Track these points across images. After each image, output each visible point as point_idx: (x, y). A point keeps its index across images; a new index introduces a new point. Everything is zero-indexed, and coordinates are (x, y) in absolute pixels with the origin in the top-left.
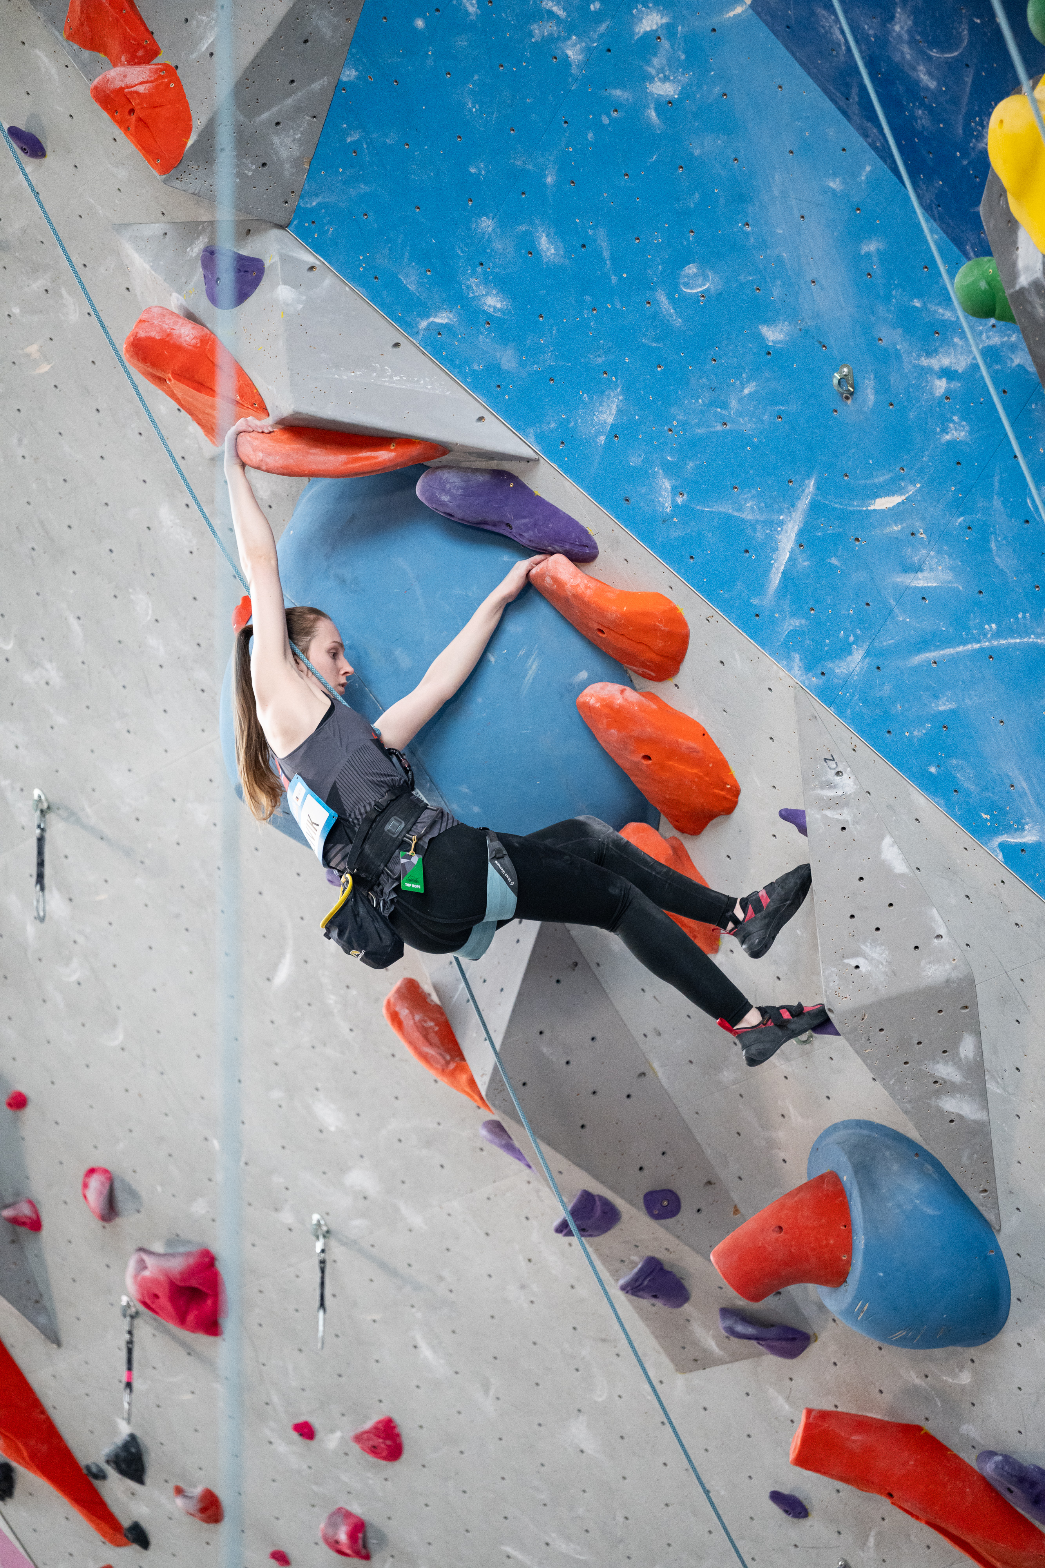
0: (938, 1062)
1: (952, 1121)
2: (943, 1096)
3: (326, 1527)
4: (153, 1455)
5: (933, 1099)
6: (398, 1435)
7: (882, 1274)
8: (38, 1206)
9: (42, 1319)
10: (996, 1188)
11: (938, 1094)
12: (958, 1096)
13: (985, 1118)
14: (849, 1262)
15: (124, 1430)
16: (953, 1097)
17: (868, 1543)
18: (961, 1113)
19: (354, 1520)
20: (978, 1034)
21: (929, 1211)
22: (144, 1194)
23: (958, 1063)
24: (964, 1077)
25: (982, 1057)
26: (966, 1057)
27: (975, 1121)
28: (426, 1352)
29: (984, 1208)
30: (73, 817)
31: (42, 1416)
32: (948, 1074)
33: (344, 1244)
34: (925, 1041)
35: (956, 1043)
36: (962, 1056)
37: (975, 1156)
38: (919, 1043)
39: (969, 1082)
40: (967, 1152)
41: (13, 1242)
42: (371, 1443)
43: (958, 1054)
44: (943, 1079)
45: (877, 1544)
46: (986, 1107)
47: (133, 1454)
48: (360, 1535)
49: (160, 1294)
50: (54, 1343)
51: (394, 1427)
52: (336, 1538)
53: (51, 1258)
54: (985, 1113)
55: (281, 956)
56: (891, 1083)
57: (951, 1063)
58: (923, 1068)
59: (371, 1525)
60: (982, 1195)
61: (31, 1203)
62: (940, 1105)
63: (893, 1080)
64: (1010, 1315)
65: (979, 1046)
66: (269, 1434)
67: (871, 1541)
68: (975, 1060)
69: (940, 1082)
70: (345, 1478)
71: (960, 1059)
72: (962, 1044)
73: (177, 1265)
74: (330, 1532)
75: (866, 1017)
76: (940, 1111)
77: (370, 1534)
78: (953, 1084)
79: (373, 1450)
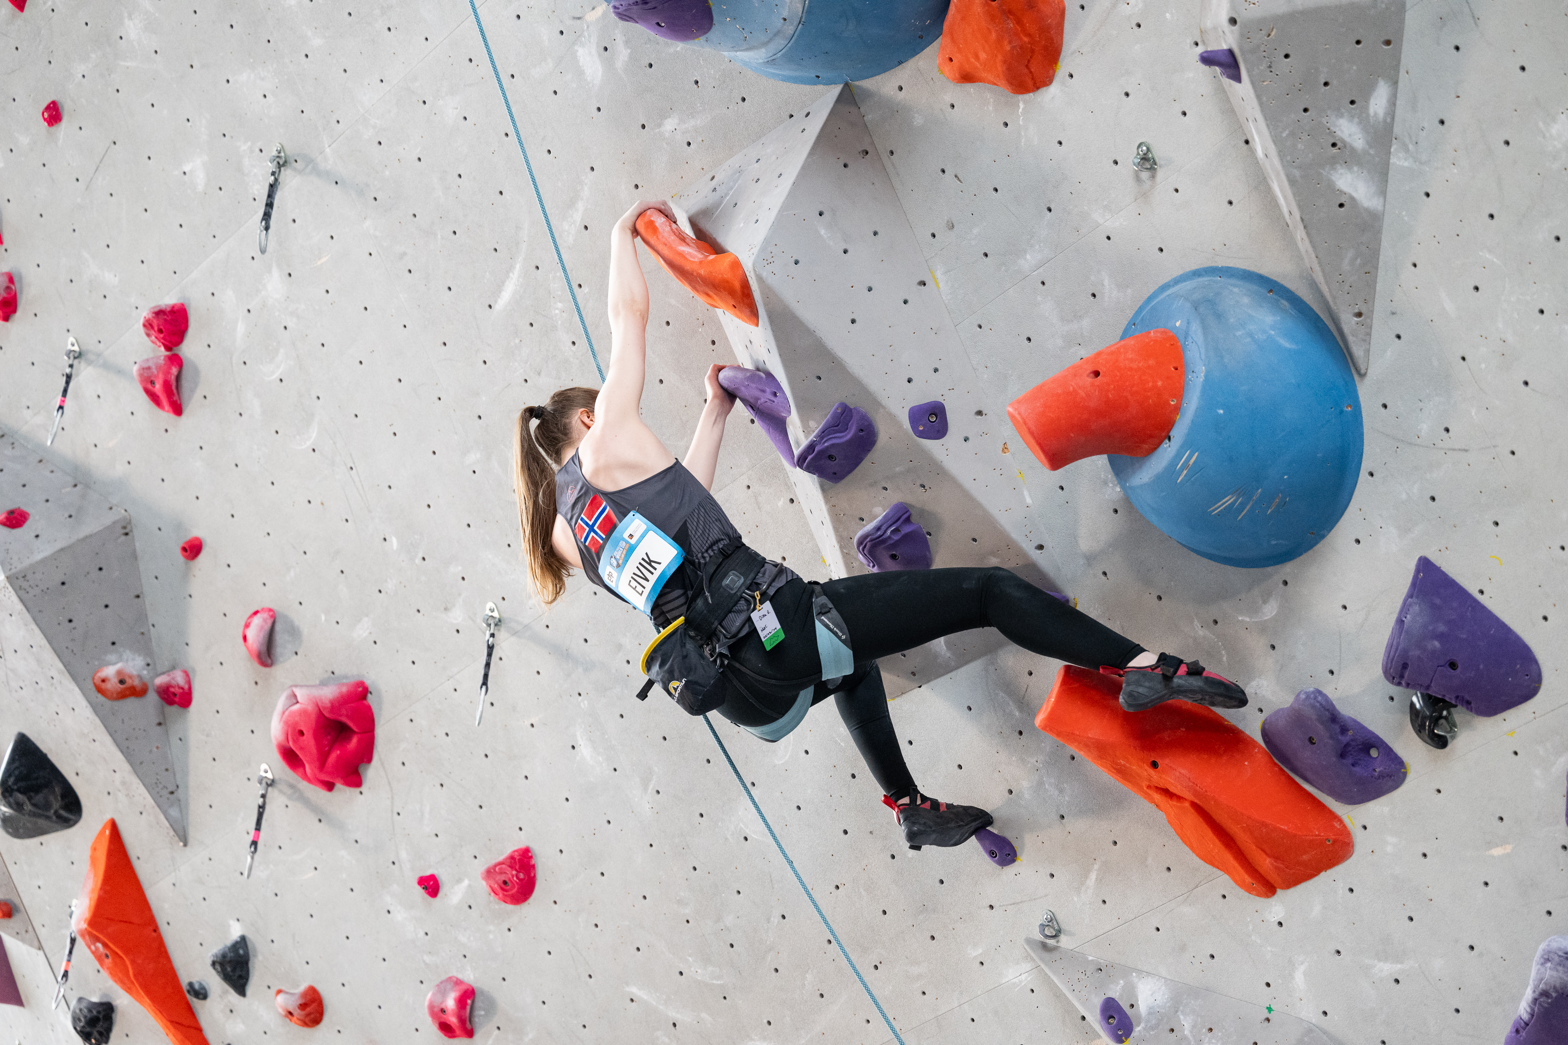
0: (1342, 116)
1: (1341, 205)
2: (1338, 167)
3: (434, 994)
4: (260, 958)
5: (1327, 168)
6: (533, 866)
7: (1221, 412)
8: (191, 677)
9: (174, 812)
10: (1372, 311)
11: (1333, 162)
12: (1355, 169)
13: (1380, 208)
14: (1177, 409)
15: (235, 932)
16: (1350, 169)
17: (1088, 882)
18: (1355, 195)
19: (464, 988)
20: (1395, 83)
21: (1286, 344)
22: (305, 630)
23: (1364, 121)
24: (1368, 143)
25: (1393, 118)
26: (1376, 114)
27: (1367, 210)
28: (585, 750)
29: (1354, 339)
30: (311, 166)
31: (154, 934)
32: (1350, 135)
33: (515, 633)
34: (1334, 82)
35: (1368, 90)
36: (1371, 111)
37: (1359, 261)
38: (1326, 84)
39: (1372, 152)
40: (1350, 254)
41: (160, 724)
42: (503, 877)
43: (1366, 108)
44: (1343, 141)
45: (1099, 880)
46: (1383, 192)
47: (240, 956)
48: (469, 1002)
49: (305, 732)
50: (181, 841)
51: (531, 857)
52: (443, 1006)
53: (195, 737)
54: (1381, 200)
55: (511, 268)
56: (1284, 135)
57: (1356, 120)
58: (1324, 120)
59: (482, 992)
60: (1356, 319)
61: (186, 674)
62: (1333, 178)
63: (1287, 132)
64: (1353, 500)
65: (1393, 103)
66: (389, 901)
67: (1093, 876)
68: (1385, 121)
69: (1339, 144)
70: (463, 939)
71: (1368, 115)
72: (1375, 94)
73: (329, 693)
74: (438, 999)
75: (1273, 34)
76: (1331, 187)
77: (479, 1003)
78: (1353, 150)
79: (503, 886)
